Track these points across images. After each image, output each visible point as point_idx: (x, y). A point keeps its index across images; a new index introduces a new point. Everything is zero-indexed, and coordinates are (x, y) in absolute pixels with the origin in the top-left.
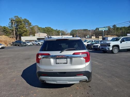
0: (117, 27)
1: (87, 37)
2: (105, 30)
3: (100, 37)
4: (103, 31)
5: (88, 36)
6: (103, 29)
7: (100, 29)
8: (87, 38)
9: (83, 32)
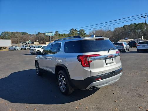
0: (59, 33)
1: (27, 42)
2: (52, 35)
3: (46, 42)
4: (50, 36)
5: (29, 41)
6: (50, 35)
7: (47, 34)
8: (28, 44)
9: (22, 36)
